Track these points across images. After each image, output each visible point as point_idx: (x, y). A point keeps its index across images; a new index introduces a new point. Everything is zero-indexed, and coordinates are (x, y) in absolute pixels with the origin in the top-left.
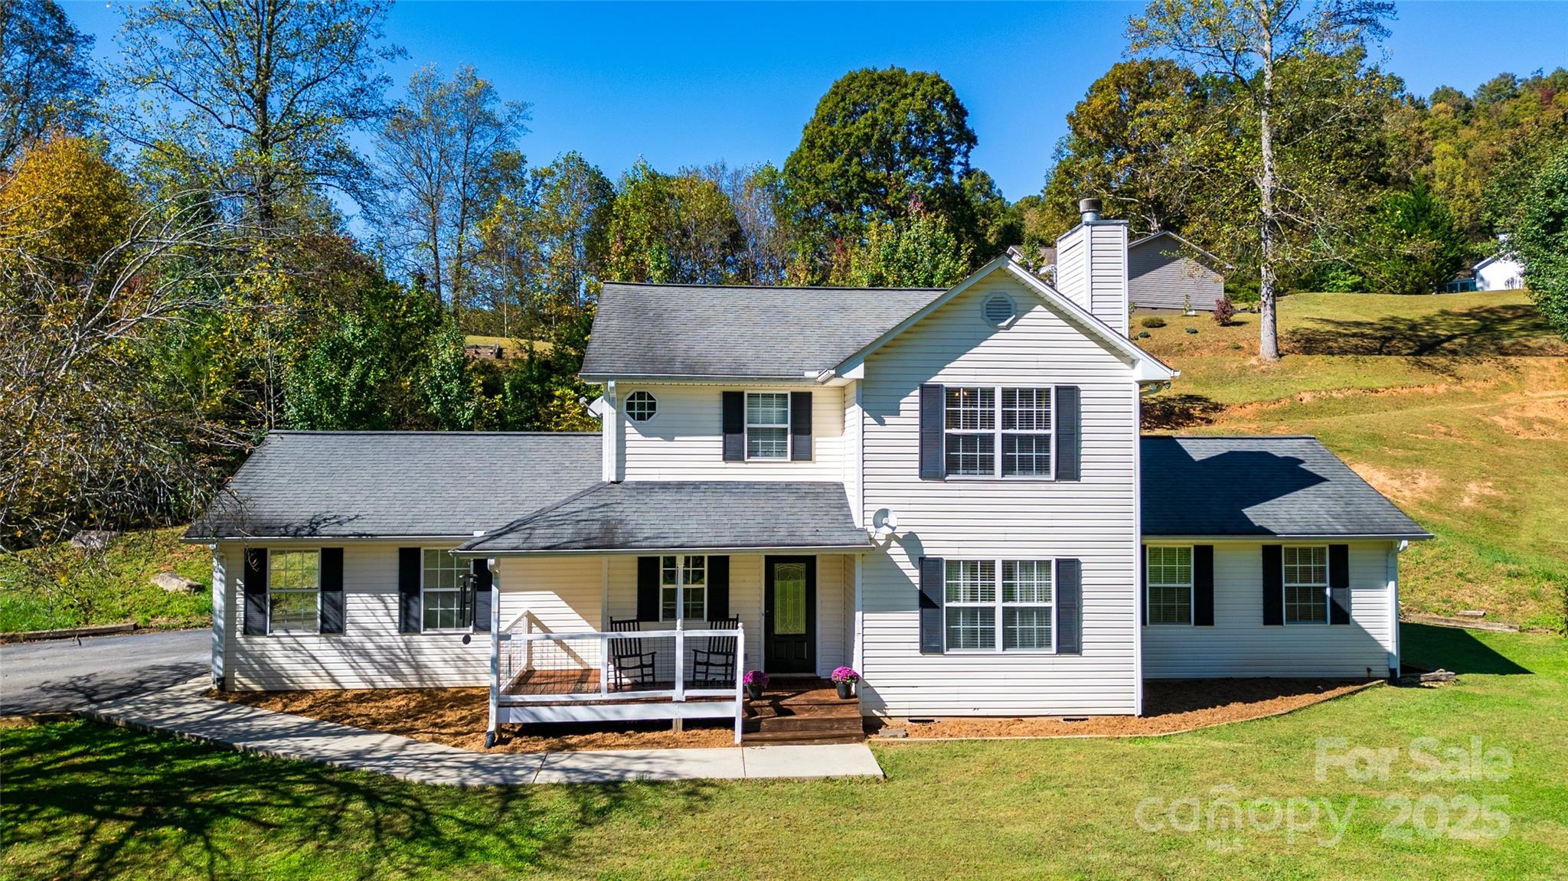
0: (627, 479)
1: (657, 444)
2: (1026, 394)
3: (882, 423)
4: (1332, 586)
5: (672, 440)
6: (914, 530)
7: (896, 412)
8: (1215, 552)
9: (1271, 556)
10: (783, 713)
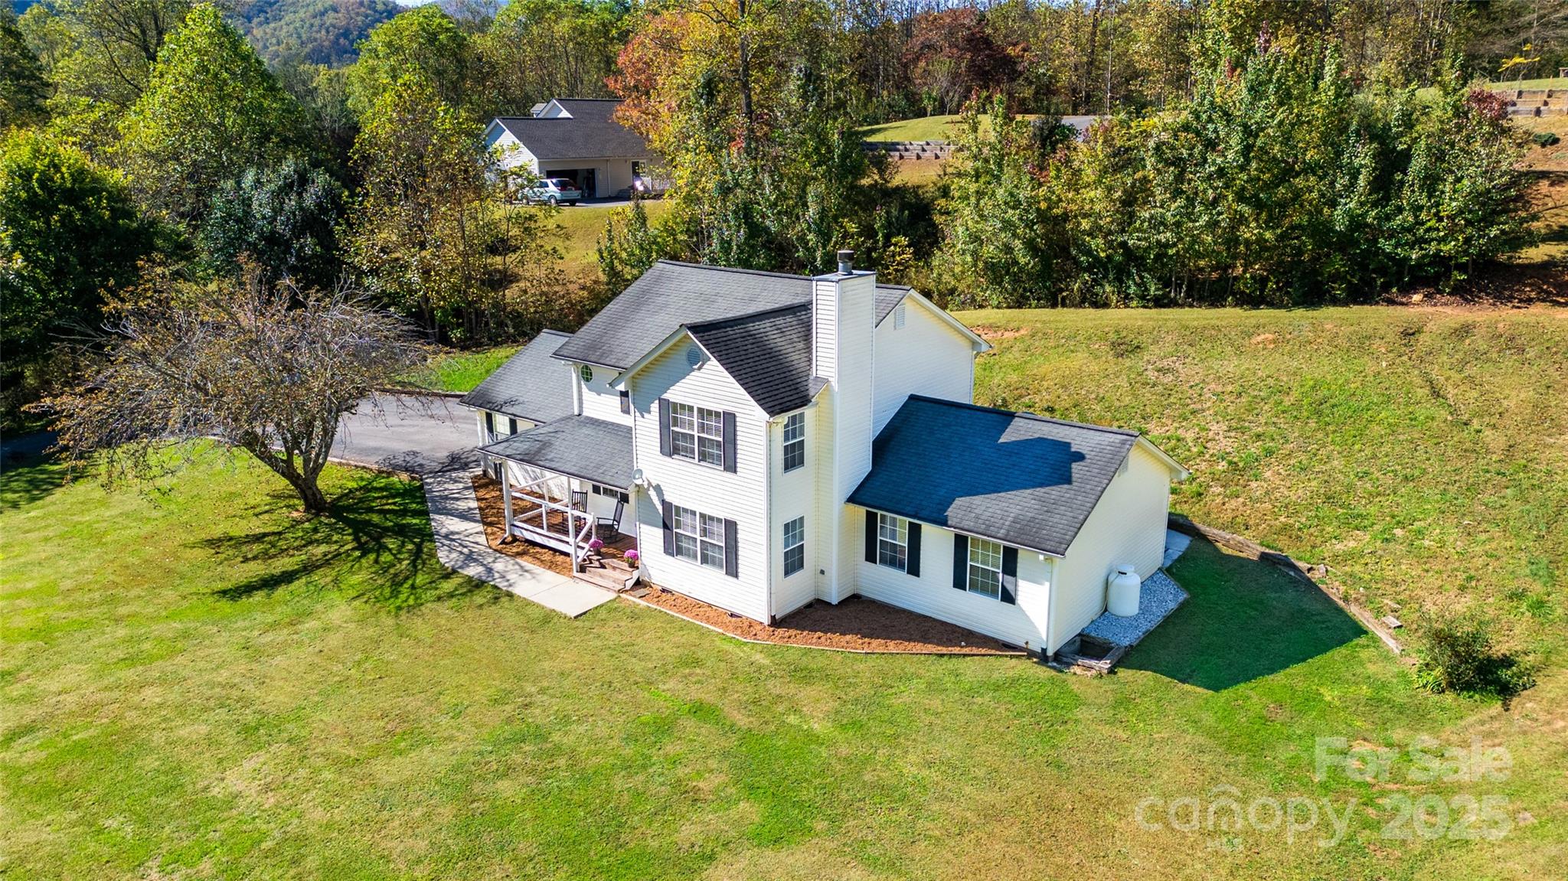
0: (584, 414)
1: (594, 395)
2: (709, 412)
3: (643, 416)
4: (1004, 572)
5: (600, 395)
6: (659, 483)
7: (648, 411)
8: (922, 532)
9: (961, 543)
10: (603, 566)
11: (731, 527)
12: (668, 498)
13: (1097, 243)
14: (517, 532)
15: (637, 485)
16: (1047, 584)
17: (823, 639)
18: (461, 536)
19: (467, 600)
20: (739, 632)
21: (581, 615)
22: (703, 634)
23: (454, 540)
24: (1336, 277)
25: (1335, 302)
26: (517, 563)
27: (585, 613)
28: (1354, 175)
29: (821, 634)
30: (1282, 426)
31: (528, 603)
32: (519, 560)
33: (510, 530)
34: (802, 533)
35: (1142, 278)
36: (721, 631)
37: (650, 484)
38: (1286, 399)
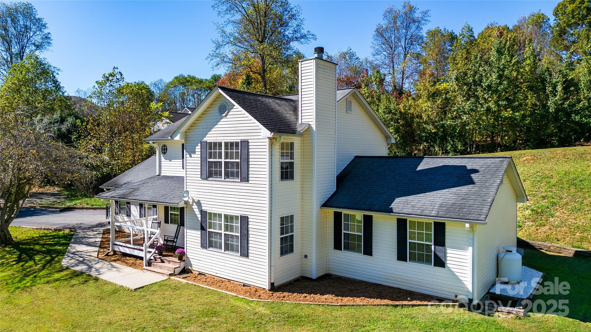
0: (162, 174)
1: (168, 162)
2: (232, 144)
3: (191, 157)
4: (435, 244)
5: (171, 161)
6: (200, 199)
7: (194, 152)
8: (373, 219)
9: (402, 224)
10: (162, 262)
11: (244, 220)
12: (204, 208)
13: (430, 127)
14: (116, 249)
15: (185, 201)
16: (471, 248)
17: (308, 298)
18: (83, 253)
19: (67, 282)
20: (248, 294)
21: (139, 288)
22: (221, 296)
23: (77, 255)
24: (551, 135)
25: (553, 146)
26: (110, 264)
27: (142, 287)
28: (555, 86)
29: (306, 295)
30: (555, 192)
31: (106, 283)
32: (113, 263)
33: (113, 248)
34: (292, 227)
35: (453, 141)
36: (235, 294)
37: (194, 201)
38: (552, 180)
